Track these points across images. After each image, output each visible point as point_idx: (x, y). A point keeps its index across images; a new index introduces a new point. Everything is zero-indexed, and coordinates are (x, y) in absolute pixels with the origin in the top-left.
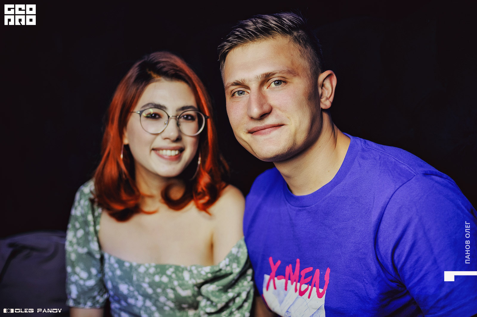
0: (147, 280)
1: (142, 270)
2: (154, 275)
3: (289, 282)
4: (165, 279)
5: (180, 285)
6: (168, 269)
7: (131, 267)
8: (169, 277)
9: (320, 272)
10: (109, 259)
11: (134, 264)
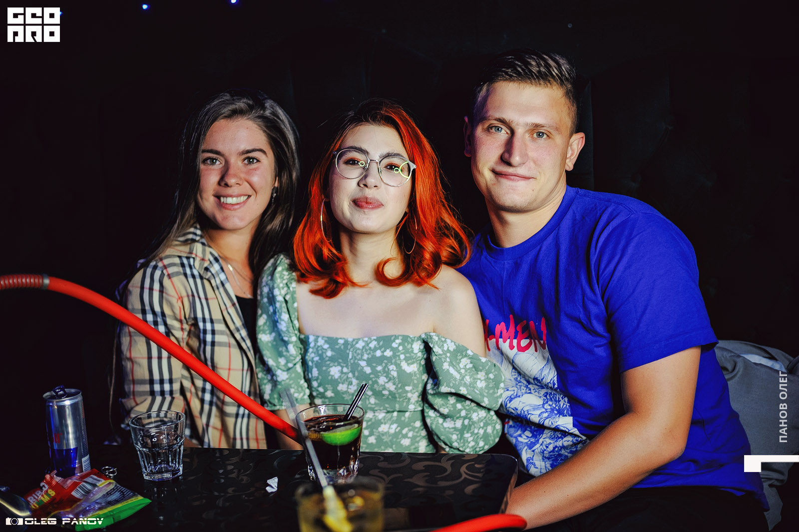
0: (366, 357)
1: (360, 345)
2: (375, 349)
3: (501, 340)
4: (388, 353)
5: (406, 359)
6: (394, 341)
7: (346, 343)
8: (395, 350)
9: (535, 324)
10: (316, 341)
11: (350, 340)
